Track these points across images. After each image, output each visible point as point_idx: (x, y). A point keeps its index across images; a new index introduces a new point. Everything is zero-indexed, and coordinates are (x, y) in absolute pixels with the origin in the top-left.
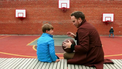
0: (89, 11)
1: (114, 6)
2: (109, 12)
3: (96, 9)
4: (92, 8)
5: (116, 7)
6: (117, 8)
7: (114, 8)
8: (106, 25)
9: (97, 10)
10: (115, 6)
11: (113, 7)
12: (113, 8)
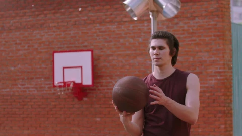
0: (19, 47)
1: (104, 17)
2: (86, 44)
3: (38, 37)
4: (26, 34)
5: (111, 22)
6: (113, 27)
7: (103, 28)
8: (76, 100)
9: (44, 40)
10: (108, 20)
11: (100, 23)
12: (98, 26)
